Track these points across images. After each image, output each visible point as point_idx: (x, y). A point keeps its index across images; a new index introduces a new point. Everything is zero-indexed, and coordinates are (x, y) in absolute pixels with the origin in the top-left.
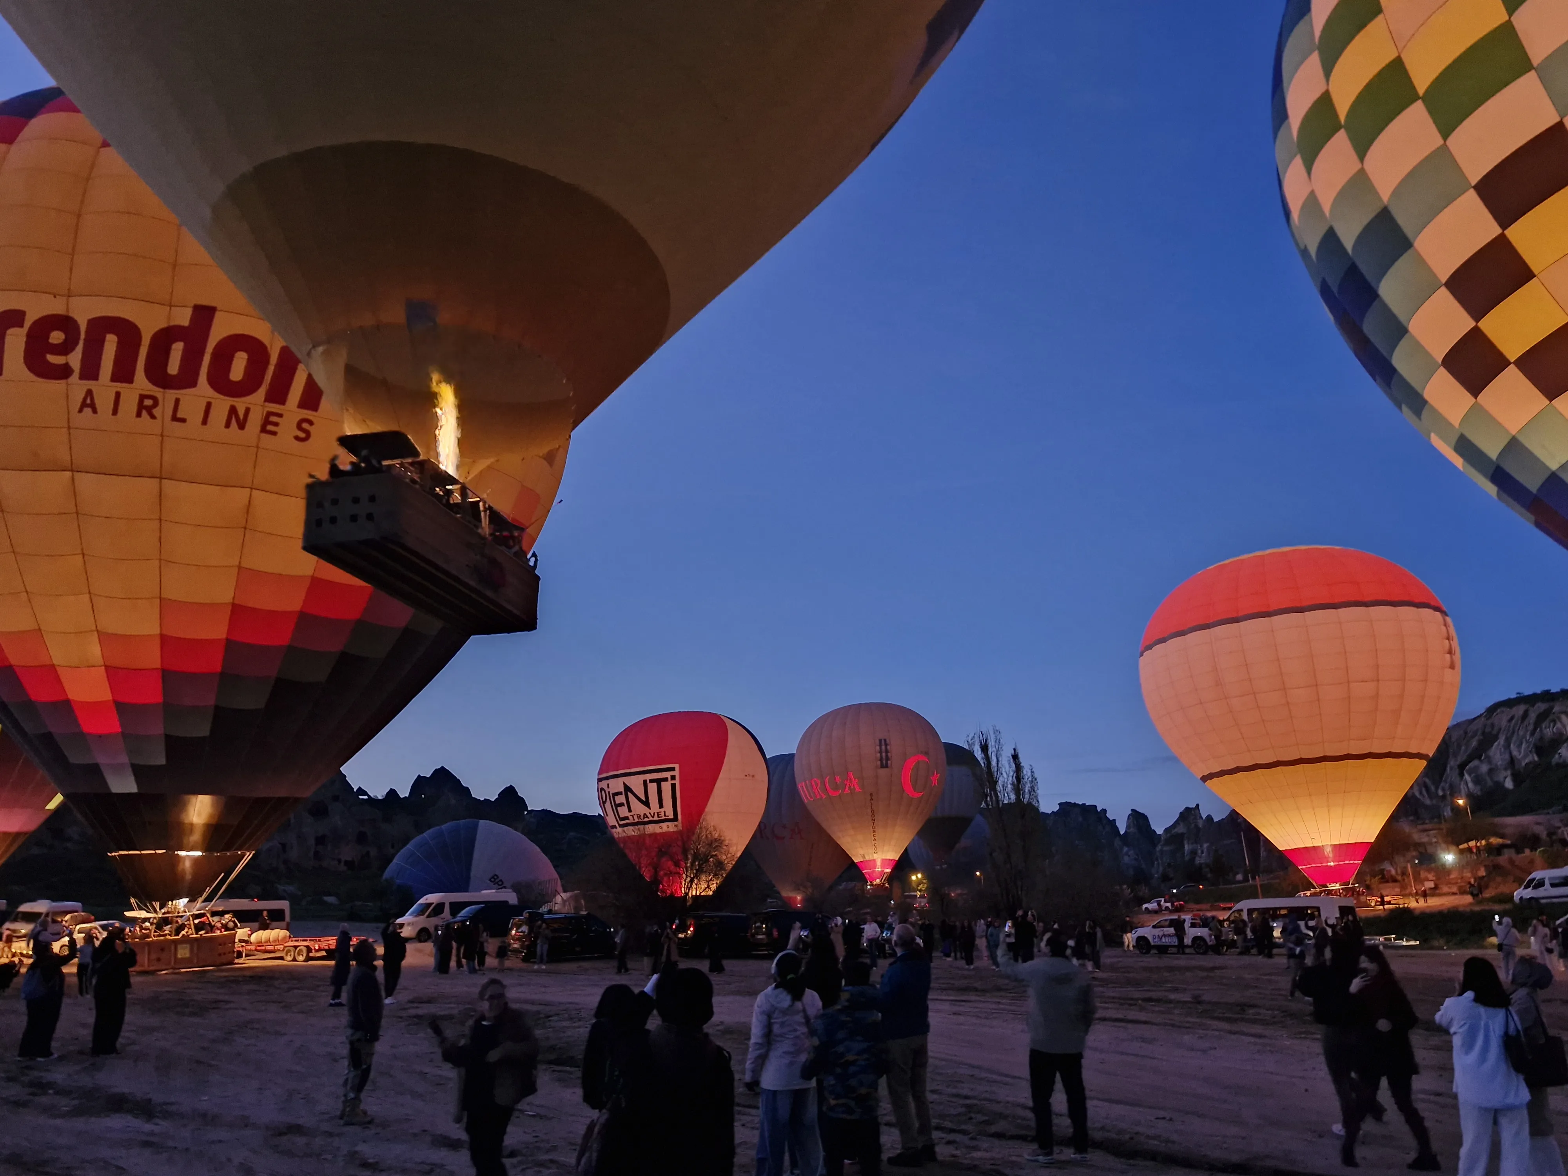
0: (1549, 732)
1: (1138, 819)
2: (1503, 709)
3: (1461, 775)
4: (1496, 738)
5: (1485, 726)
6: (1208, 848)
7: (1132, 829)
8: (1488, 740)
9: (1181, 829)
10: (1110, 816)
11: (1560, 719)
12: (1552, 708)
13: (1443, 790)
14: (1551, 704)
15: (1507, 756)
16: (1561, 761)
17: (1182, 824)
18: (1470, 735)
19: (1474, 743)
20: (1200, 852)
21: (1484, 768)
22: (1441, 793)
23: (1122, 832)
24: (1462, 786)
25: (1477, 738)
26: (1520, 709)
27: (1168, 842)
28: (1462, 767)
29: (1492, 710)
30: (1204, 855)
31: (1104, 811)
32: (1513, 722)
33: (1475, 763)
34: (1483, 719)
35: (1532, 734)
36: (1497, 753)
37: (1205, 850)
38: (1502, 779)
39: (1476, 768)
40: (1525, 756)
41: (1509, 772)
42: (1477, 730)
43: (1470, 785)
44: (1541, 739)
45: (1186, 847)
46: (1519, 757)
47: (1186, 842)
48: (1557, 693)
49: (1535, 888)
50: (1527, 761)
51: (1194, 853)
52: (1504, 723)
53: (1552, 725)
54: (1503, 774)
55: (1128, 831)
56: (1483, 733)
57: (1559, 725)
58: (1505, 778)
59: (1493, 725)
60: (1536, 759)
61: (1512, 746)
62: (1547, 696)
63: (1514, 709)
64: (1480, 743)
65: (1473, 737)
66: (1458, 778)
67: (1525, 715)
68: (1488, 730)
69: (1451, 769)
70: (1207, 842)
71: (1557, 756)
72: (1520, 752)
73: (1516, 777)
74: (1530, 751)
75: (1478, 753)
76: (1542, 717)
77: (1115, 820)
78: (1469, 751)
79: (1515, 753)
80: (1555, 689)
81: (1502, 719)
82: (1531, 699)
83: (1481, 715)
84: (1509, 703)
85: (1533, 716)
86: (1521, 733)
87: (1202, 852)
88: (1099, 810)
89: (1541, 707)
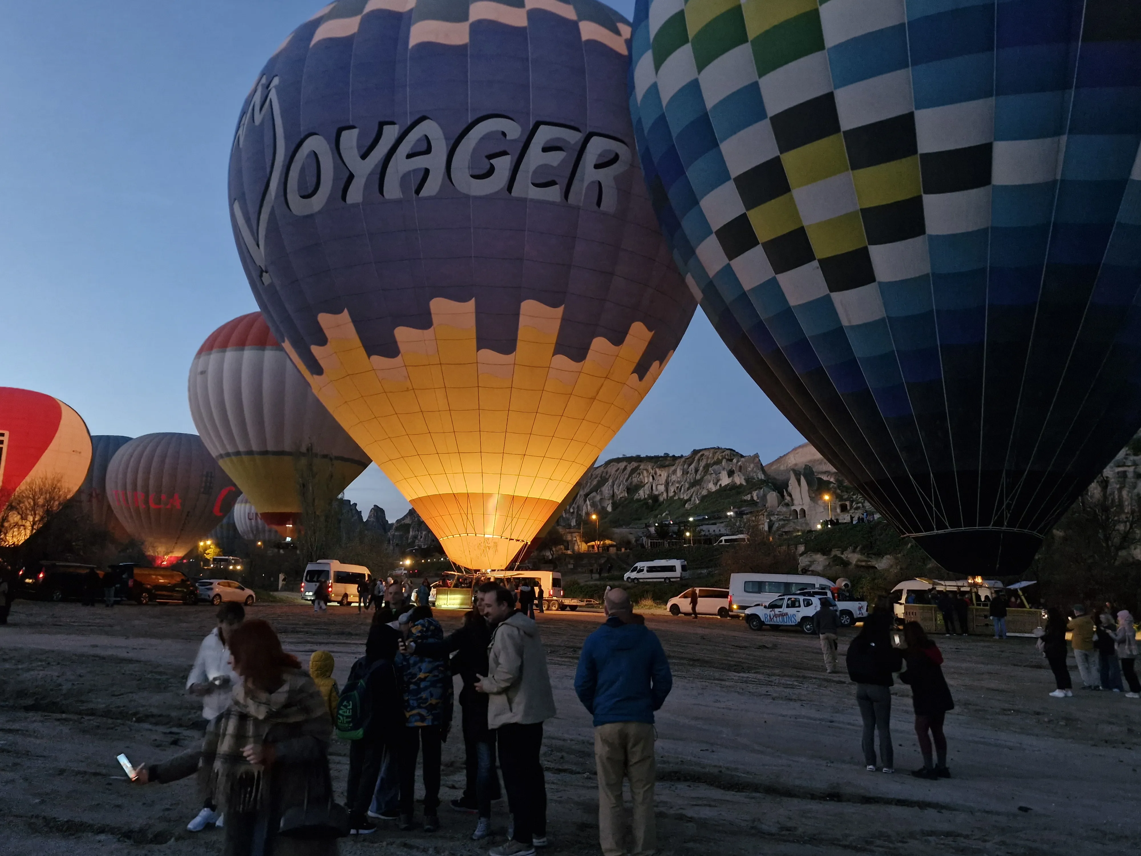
0: (635, 480)
1: (378, 512)
2: (613, 463)
3: (585, 501)
4: (607, 480)
5: (603, 472)
6: (425, 535)
7: (372, 519)
8: (603, 481)
9: (408, 521)
10: (358, 508)
11: (642, 473)
12: (639, 466)
13: (574, 508)
14: (640, 463)
15: (611, 492)
16: (639, 497)
17: (409, 517)
18: (593, 477)
19: (595, 482)
20: (419, 537)
21: (598, 498)
22: (572, 510)
23: (365, 520)
24: (584, 507)
25: (597, 479)
26: (622, 465)
27: (397, 529)
28: (587, 495)
29: (609, 463)
30: (422, 539)
31: (355, 504)
32: (619, 471)
33: (594, 494)
34: (602, 468)
35: (627, 480)
36: (606, 490)
37: (423, 536)
38: (606, 506)
39: (594, 497)
40: (621, 493)
41: (611, 501)
42: (598, 474)
43: (589, 507)
44: (631, 483)
45: (411, 533)
46: (617, 493)
47: (411, 530)
48: (643, 457)
49: (638, 572)
50: (621, 496)
51: (415, 537)
52: (613, 472)
53: (638, 476)
54: (607, 502)
55: (369, 519)
56: (601, 477)
57: (641, 477)
58: (608, 505)
59: (607, 473)
60: (626, 495)
61: (615, 486)
62: (638, 459)
63: (620, 464)
64: (599, 482)
65: (596, 478)
66: (583, 502)
67: (625, 468)
68: (604, 475)
69: (580, 496)
70: (425, 531)
71: (637, 494)
72: (618, 490)
73: (615, 506)
74: (624, 490)
75: (597, 489)
76: (633, 471)
77: (361, 511)
78: (592, 486)
79: (616, 490)
80: (643, 455)
81: (612, 469)
82: (629, 460)
83: (602, 465)
84: (618, 460)
85: (629, 469)
86: (621, 479)
87: (421, 537)
88: (351, 504)
89: (634, 464)
